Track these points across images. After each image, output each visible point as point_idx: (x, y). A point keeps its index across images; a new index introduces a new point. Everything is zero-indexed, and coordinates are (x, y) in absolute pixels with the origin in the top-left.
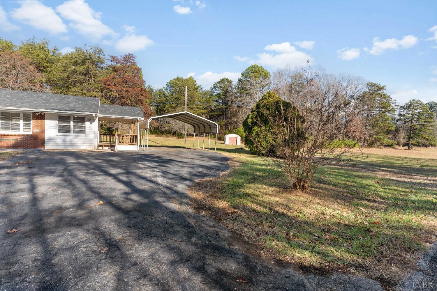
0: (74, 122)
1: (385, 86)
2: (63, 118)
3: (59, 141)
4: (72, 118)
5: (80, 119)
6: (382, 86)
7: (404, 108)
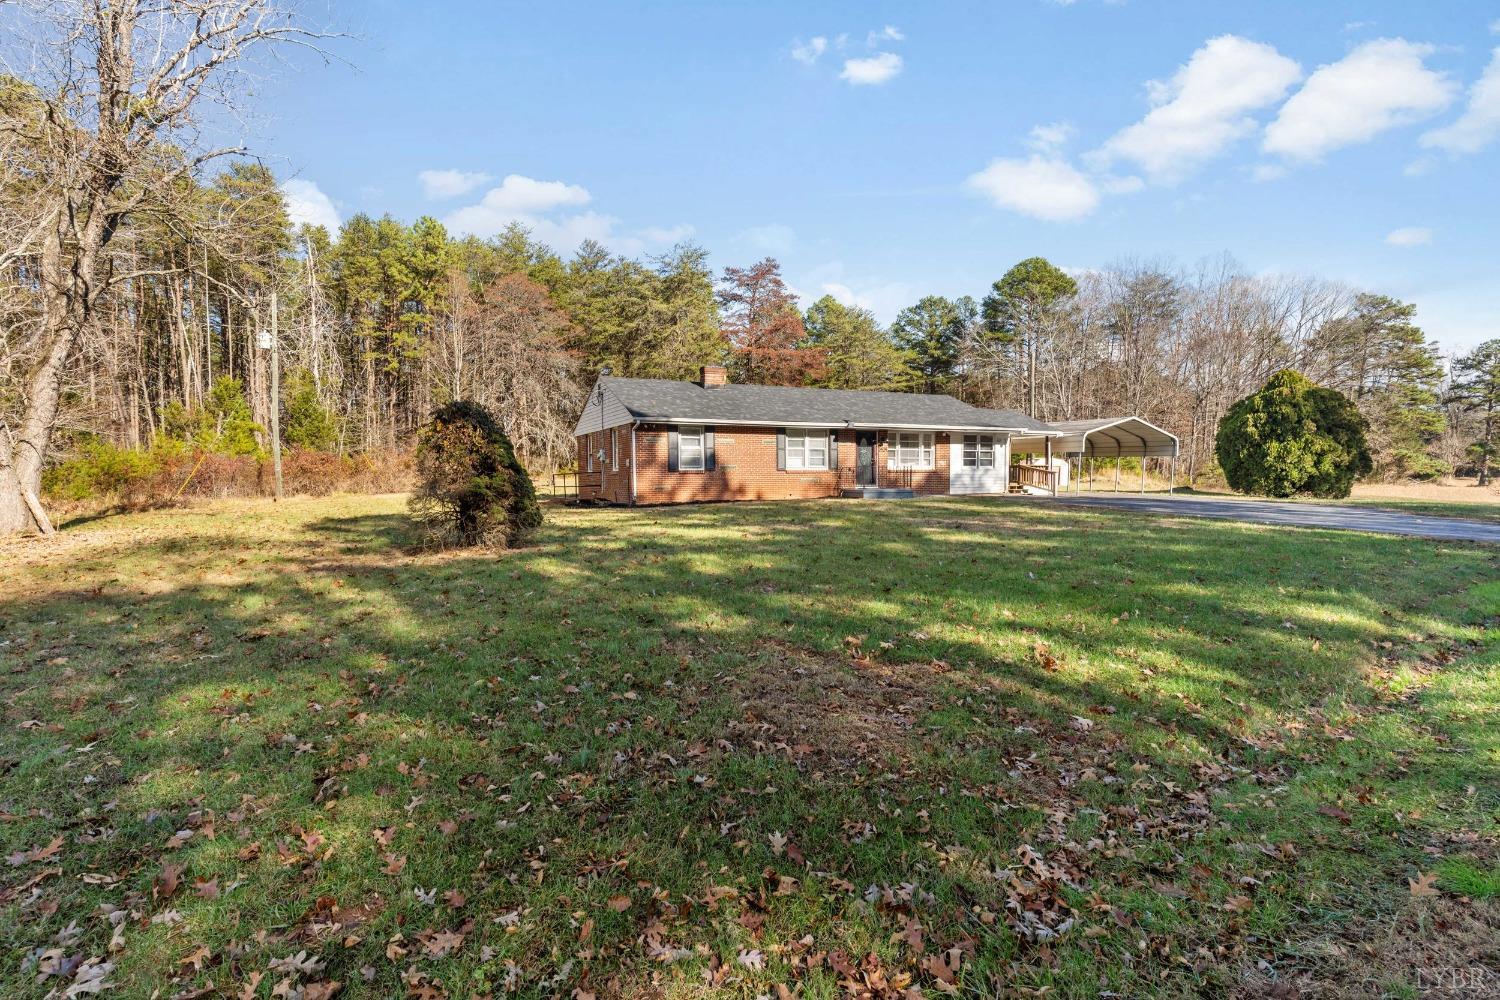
0: (982, 446)
1: (1414, 306)
2: (969, 440)
3: (967, 480)
4: (979, 439)
5: (988, 440)
6: (1405, 304)
7: (1465, 365)
